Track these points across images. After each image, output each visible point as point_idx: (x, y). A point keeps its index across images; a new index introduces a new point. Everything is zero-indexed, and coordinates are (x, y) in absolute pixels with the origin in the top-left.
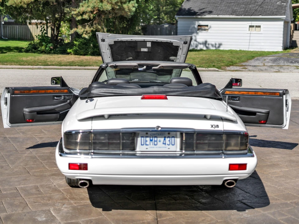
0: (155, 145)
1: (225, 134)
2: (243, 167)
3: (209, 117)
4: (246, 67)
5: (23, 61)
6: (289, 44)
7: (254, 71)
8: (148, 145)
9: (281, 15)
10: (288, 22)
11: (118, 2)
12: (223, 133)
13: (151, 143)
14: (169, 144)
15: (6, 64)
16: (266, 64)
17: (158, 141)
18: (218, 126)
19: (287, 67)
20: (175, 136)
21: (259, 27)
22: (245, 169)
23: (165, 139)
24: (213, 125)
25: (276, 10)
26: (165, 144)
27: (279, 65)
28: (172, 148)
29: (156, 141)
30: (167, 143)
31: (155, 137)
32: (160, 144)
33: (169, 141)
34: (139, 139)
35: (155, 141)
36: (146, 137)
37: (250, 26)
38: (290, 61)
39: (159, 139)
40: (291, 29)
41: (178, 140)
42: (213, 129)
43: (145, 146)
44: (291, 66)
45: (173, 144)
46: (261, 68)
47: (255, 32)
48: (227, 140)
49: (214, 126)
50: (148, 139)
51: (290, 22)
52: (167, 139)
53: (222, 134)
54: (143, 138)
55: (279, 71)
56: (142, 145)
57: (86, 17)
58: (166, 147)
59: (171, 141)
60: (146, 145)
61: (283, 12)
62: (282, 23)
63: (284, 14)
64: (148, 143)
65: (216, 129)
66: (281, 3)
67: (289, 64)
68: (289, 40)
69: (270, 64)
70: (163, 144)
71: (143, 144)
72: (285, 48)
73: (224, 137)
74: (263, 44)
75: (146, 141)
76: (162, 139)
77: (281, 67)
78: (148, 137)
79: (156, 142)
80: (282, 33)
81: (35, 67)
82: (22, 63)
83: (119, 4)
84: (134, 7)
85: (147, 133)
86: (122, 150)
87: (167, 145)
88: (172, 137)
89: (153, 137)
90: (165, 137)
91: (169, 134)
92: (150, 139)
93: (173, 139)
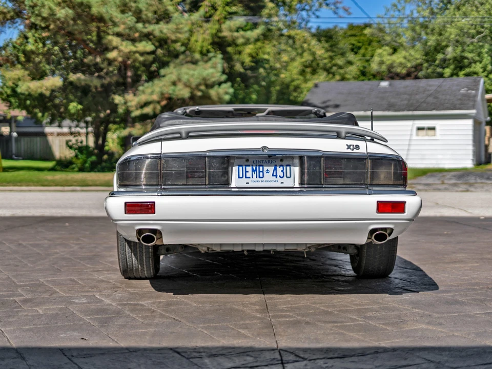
0: (260, 177)
1: (370, 159)
2: (399, 207)
3: (343, 135)
4: (413, 185)
5: (47, 180)
6: (483, 159)
7: (426, 191)
8: (249, 178)
9: (468, 109)
10: (480, 123)
11: (199, 84)
12: (366, 157)
13: (254, 175)
14: (282, 176)
15: (19, 184)
16: (446, 181)
17: (265, 172)
18: (357, 147)
19: (481, 185)
20: (291, 165)
21: (433, 129)
22: (403, 211)
23: (275, 169)
24: (351, 145)
25: (459, 102)
26: (276, 176)
27: (467, 182)
28: (287, 183)
29: (263, 172)
30: (278, 175)
31: (260, 166)
32: (268, 176)
33: (282, 171)
34: (235, 169)
35: (260, 172)
36: (246, 166)
37: (419, 129)
38: (486, 176)
39: (266, 168)
40: (485, 134)
41: (296, 170)
42: (349, 151)
43: (244, 180)
44: (487, 183)
45: (288, 175)
46: (439, 187)
47: (426, 138)
48: (373, 168)
49: (352, 147)
50: (249, 169)
51: (484, 123)
52: (279, 169)
53: (366, 159)
54: (241, 168)
55: (467, 191)
56: (239, 177)
57: (148, 110)
58: (278, 181)
59: (285, 171)
60: (246, 177)
61: (471, 104)
62: (470, 122)
63: (473, 107)
64: (249, 174)
65: (355, 151)
66: (467, 91)
67: (483, 181)
68: (483, 153)
69: (453, 181)
70: (273, 175)
71: (241, 176)
72: (478, 163)
73: (369, 163)
74: (440, 157)
75: (246, 172)
76: (271, 169)
77: (471, 185)
78: (249, 166)
79: (261, 174)
80: (471, 137)
81: (67, 188)
82: (46, 183)
83: (203, 88)
84: (227, 93)
85: (247, 160)
86: (209, 184)
87: (278, 177)
88: (287, 166)
89: (256, 166)
90: (276, 166)
91: (282, 160)
92: (252, 168)
93: (288, 168)
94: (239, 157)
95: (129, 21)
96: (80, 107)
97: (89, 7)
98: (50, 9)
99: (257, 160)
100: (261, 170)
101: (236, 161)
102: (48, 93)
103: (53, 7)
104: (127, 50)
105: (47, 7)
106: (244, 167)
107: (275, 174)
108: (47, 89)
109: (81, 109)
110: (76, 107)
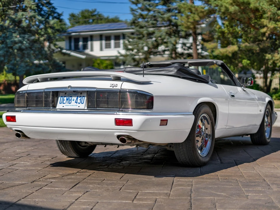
0: (69, 103)
12: (119, 92)
13: (67, 102)
17: (72, 100)
18: (116, 85)
20: (85, 96)
23: (77, 99)
26: (77, 102)
28: (81, 106)
29: (71, 100)
31: (70, 97)
32: (73, 103)
33: (80, 100)
34: (59, 98)
35: (70, 100)
39: (73, 98)
42: (111, 88)
43: (62, 105)
45: (83, 102)
50: (65, 98)
58: (77, 106)
59: (81, 100)
60: (63, 103)
64: (65, 102)
65: (115, 88)
70: (75, 102)
71: (61, 102)
75: (64, 100)
76: (75, 98)
78: (65, 96)
85: (66, 94)
86: (45, 107)
87: (78, 103)
88: (83, 97)
89: (69, 97)
90: (78, 97)
91: (81, 94)
92: (67, 98)
93: (83, 98)
94: (62, 92)
95: (273, 10)
96: (248, 62)
97: (249, 4)
98: (226, 7)
99: (70, 93)
100: (71, 99)
101: (61, 94)
102: (230, 55)
103: (227, 6)
104: (272, 27)
105: (223, 6)
106: (63, 97)
107: (76, 102)
108: (229, 52)
109: (249, 63)
110: (247, 62)
